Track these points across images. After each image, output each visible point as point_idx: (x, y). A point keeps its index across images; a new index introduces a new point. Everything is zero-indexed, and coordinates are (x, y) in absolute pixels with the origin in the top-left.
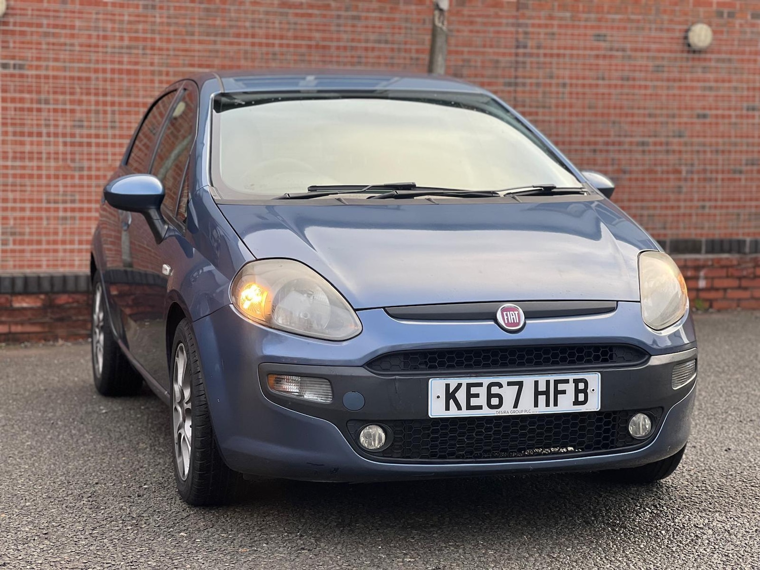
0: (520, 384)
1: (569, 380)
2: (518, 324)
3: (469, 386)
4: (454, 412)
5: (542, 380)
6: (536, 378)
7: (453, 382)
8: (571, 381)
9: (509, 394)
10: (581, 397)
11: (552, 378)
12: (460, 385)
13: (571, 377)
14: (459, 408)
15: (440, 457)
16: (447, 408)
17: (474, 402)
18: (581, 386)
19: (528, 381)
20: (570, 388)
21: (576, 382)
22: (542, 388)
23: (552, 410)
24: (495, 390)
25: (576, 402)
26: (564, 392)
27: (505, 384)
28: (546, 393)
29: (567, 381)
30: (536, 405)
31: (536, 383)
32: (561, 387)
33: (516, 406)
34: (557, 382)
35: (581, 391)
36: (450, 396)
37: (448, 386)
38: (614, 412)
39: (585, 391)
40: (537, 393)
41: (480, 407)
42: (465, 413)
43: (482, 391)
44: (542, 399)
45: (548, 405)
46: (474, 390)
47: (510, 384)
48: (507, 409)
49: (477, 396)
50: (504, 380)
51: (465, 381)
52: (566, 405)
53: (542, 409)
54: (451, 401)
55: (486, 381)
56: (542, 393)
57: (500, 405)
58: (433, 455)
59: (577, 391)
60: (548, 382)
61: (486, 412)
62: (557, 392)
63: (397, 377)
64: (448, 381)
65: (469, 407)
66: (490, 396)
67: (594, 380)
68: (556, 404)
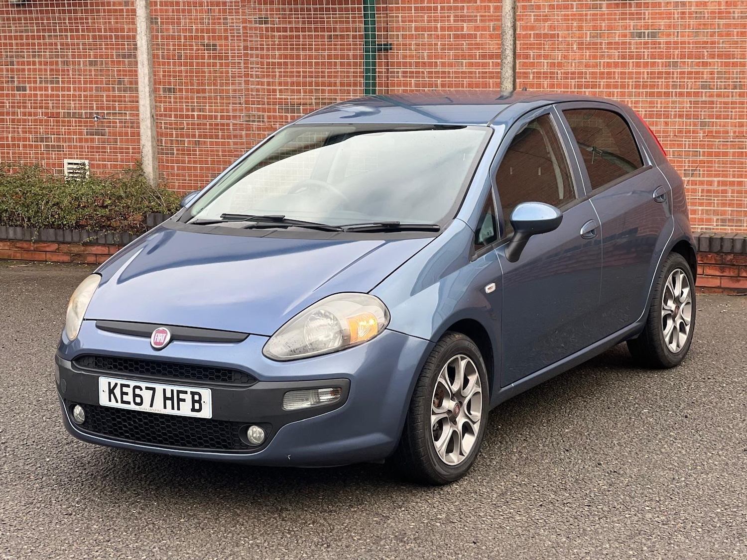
0: (154, 389)
1: (187, 391)
2: (162, 343)
3: (122, 386)
4: (113, 404)
5: (169, 388)
6: (164, 386)
7: (113, 381)
8: (189, 393)
9: (147, 395)
10: (197, 406)
11: (176, 388)
12: (116, 384)
13: (189, 389)
14: (117, 401)
15: (116, 435)
16: (110, 400)
17: (125, 398)
18: (197, 398)
19: (159, 388)
20: (188, 397)
21: (193, 394)
22: (169, 395)
23: (175, 412)
24: (138, 391)
25: (193, 410)
26: (184, 400)
27: (144, 388)
28: (172, 399)
29: (186, 392)
30: (165, 407)
31: (164, 390)
32: (182, 396)
33: (151, 406)
34: (179, 392)
35: (197, 401)
36: (111, 391)
37: (109, 383)
38: (226, 422)
39: (199, 401)
40: (165, 399)
41: (129, 403)
42: (120, 405)
43: (130, 391)
44: (169, 403)
45: (173, 408)
46: (125, 389)
47: (147, 388)
48: (145, 408)
49: (127, 394)
50: (143, 385)
51: (120, 382)
52: (185, 410)
53: (169, 411)
54: (112, 395)
55: (132, 384)
56: (169, 399)
57: (141, 404)
58: (111, 433)
59: (194, 401)
60: (172, 391)
61: (133, 407)
62: (180, 400)
63: (83, 372)
64: (110, 380)
65: (123, 402)
66: (135, 396)
67: (206, 394)
68: (179, 409)
